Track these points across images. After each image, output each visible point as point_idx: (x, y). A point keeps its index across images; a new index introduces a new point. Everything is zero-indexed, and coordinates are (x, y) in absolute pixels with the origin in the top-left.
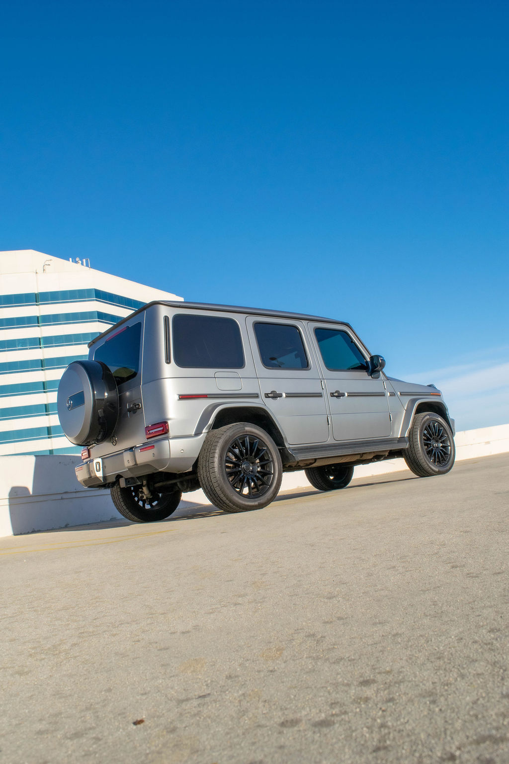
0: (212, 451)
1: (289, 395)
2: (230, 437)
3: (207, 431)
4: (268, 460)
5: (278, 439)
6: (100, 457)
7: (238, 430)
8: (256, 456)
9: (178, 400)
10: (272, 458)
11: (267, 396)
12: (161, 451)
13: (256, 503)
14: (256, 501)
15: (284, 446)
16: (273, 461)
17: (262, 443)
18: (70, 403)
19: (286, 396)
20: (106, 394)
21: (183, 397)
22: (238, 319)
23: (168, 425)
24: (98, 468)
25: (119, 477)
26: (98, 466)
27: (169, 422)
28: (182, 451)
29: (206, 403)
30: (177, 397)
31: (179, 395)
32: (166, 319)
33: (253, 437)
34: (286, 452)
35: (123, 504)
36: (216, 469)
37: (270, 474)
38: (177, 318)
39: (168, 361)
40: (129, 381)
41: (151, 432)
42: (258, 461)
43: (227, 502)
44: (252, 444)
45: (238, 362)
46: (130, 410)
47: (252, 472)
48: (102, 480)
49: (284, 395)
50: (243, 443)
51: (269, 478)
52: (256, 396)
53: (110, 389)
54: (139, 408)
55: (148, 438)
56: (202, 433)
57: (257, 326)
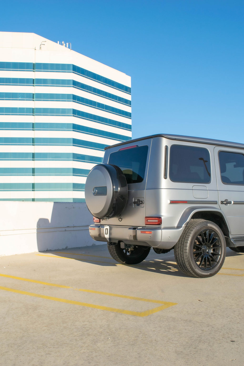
0: (186, 239)
1: (236, 203)
2: (198, 230)
3: (185, 226)
4: (218, 246)
5: (226, 232)
6: (108, 225)
7: (204, 226)
8: (211, 244)
9: (170, 204)
10: (221, 245)
11: (222, 203)
12: (155, 236)
13: (209, 274)
14: (208, 272)
15: (229, 236)
16: (221, 247)
17: (216, 234)
18: (96, 191)
19: (234, 203)
20: (119, 189)
21: (172, 202)
22: (209, 148)
23: (162, 219)
24: (106, 232)
25: (120, 241)
26: (106, 230)
27: (162, 218)
28: (169, 238)
29: (186, 207)
30: (169, 202)
31: (171, 201)
32: (166, 147)
33: (212, 230)
34: (229, 241)
35: (115, 252)
36: (188, 251)
37: (219, 255)
38: (174, 147)
39: (165, 178)
40: (136, 183)
41: (149, 221)
42: (212, 246)
43: (191, 272)
44: (210, 235)
45: (207, 179)
46: (135, 203)
47: (208, 252)
48: (108, 240)
49: (232, 202)
50: (205, 234)
51: (217, 258)
52: (215, 203)
53: (122, 186)
54: (142, 203)
55: (146, 225)
56: (182, 227)
57: (221, 154)
